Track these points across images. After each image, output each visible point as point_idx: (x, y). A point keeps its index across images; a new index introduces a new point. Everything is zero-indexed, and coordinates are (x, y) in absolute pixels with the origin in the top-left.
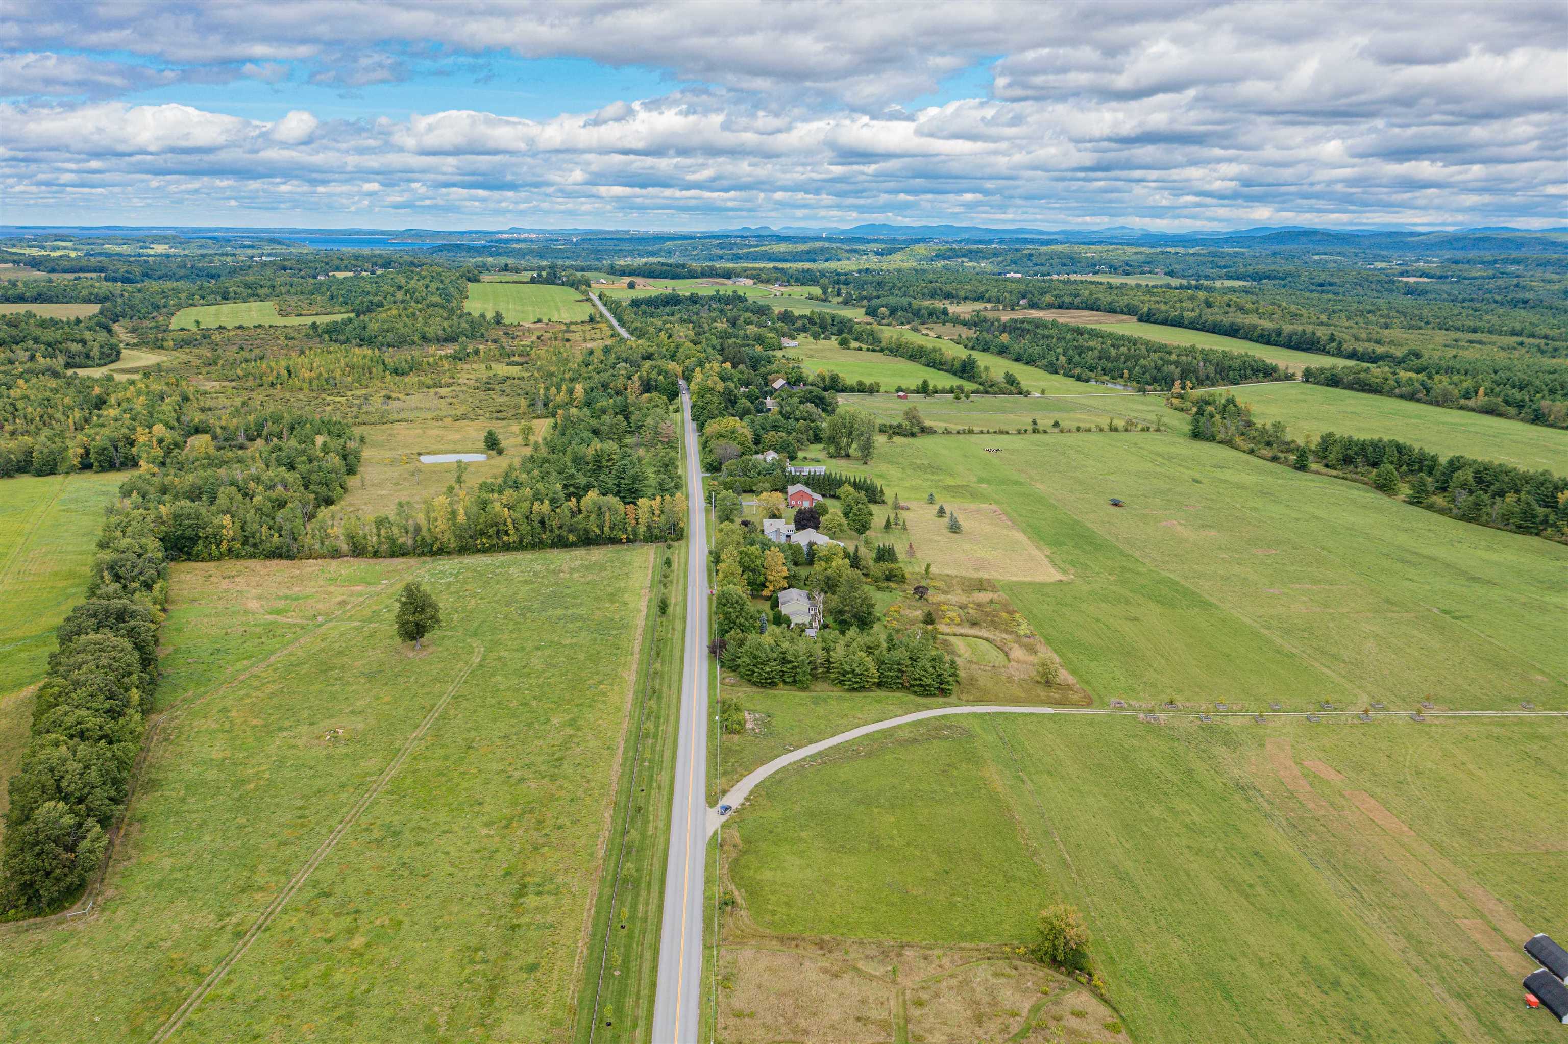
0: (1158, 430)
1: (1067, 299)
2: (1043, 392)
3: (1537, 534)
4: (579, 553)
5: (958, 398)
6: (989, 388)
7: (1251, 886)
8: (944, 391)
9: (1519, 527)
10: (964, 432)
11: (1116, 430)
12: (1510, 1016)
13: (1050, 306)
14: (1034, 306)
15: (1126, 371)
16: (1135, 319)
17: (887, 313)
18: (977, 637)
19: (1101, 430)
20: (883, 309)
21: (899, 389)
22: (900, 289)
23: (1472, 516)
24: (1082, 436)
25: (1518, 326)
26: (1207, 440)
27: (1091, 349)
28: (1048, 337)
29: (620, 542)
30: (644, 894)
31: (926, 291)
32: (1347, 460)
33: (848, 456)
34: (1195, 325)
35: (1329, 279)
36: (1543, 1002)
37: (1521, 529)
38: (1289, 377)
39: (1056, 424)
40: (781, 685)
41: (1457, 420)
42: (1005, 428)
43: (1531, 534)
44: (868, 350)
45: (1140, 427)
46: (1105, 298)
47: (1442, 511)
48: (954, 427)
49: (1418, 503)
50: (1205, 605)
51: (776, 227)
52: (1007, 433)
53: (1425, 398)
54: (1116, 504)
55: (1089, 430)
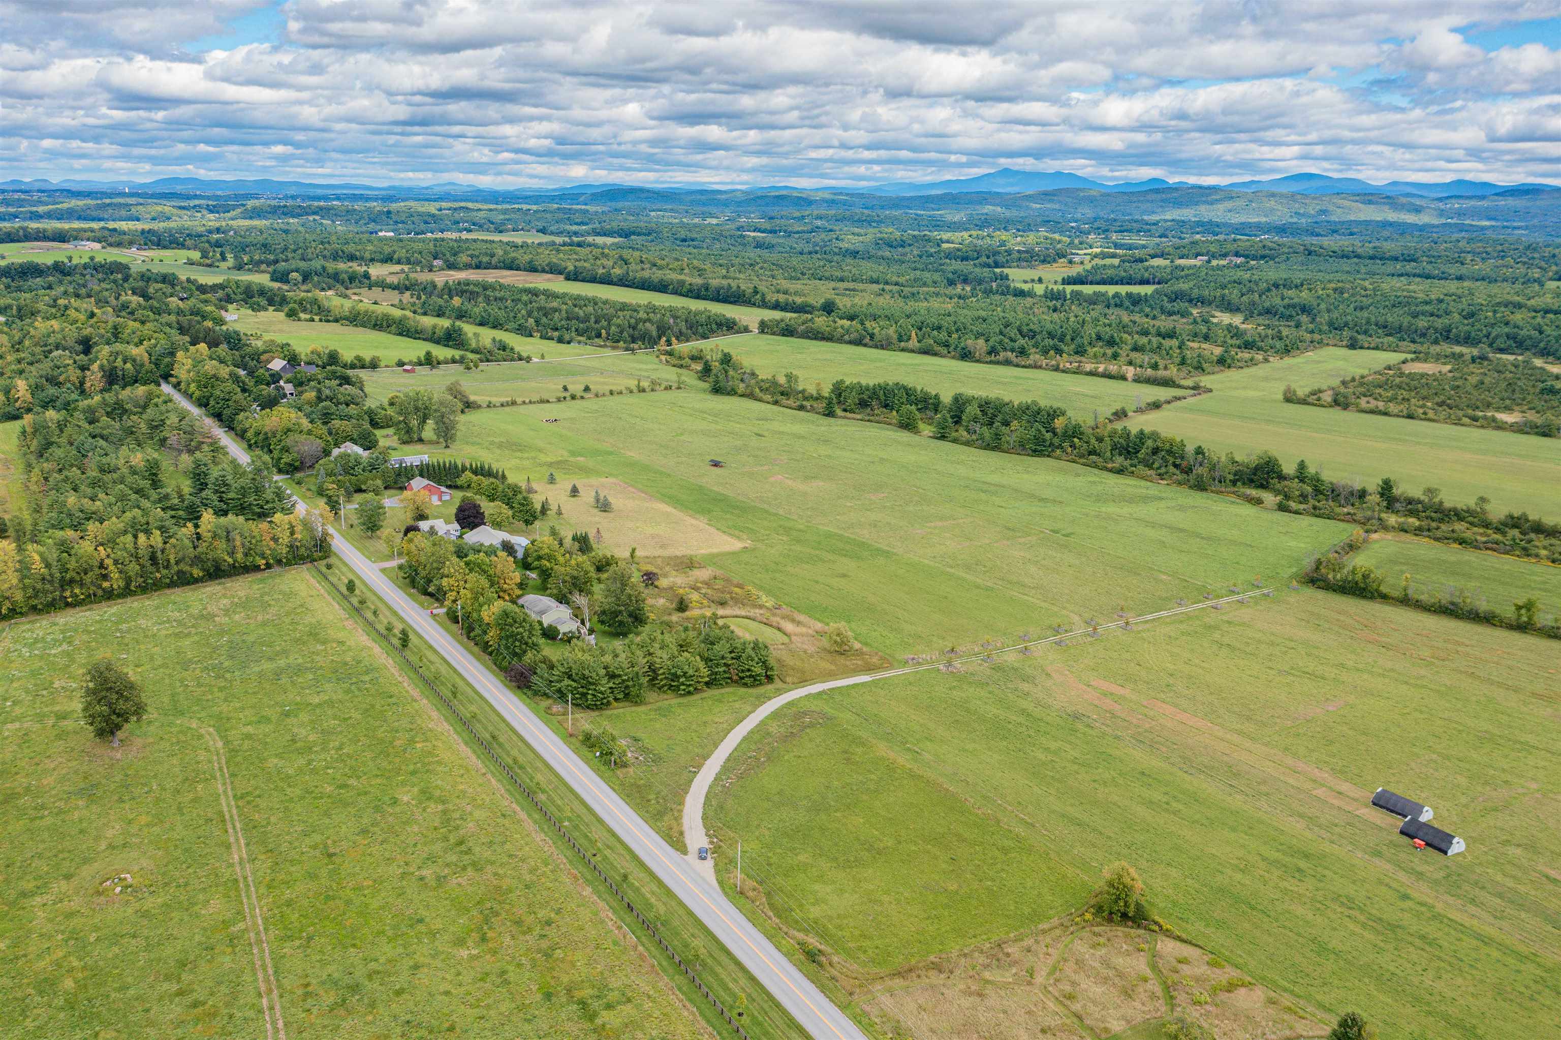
0: (679, 388)
1: (485, 259)
2: (543, 357)
3: (1049, 456)
4: (212, 589)
5: (469, 368)
6: (487, 356)
7: (1167, 803)
8: (446, 362)
9: (1035, 451)
10: (508, 405)
11: (644, 391)
12: (1416, 860)
13: (468, 266)
14: (451, 266)
15: (603, 331)
16: (562, 277)
17: (300, 278)
18: (737, 617)
19: (631, 392)
20: (294, 275)
21: (401, 364)
22: (295, 251)
23: (995, 445)
24: (616, 398)
25: (875, 276)
26: (728, 394)
27: (555, 310)
28: (501, 299)
29: (256, 568)
30: (719, 970)
31: (326, 252)
32: (863, 404)
33: (420, 440)
34: (623, 282)
35: (689, 235)
36: (1428, 844)
37: (1036, 453)
38: (746, 330)
39: (587, 389)
40: (615, 704)
41: (909, 361)
42: (545, 397)
43: (1044, 456)
44: (321, 320)
45: (663, 387)
46: (523, 258)
47: (967, 443)
48: (496, 400)
49: (943, 437)
50: (887, 554)
51: (56, 179)
52: (548, 401)
53: (871, 343)
54: (716, 464)
55: (621, 393)
